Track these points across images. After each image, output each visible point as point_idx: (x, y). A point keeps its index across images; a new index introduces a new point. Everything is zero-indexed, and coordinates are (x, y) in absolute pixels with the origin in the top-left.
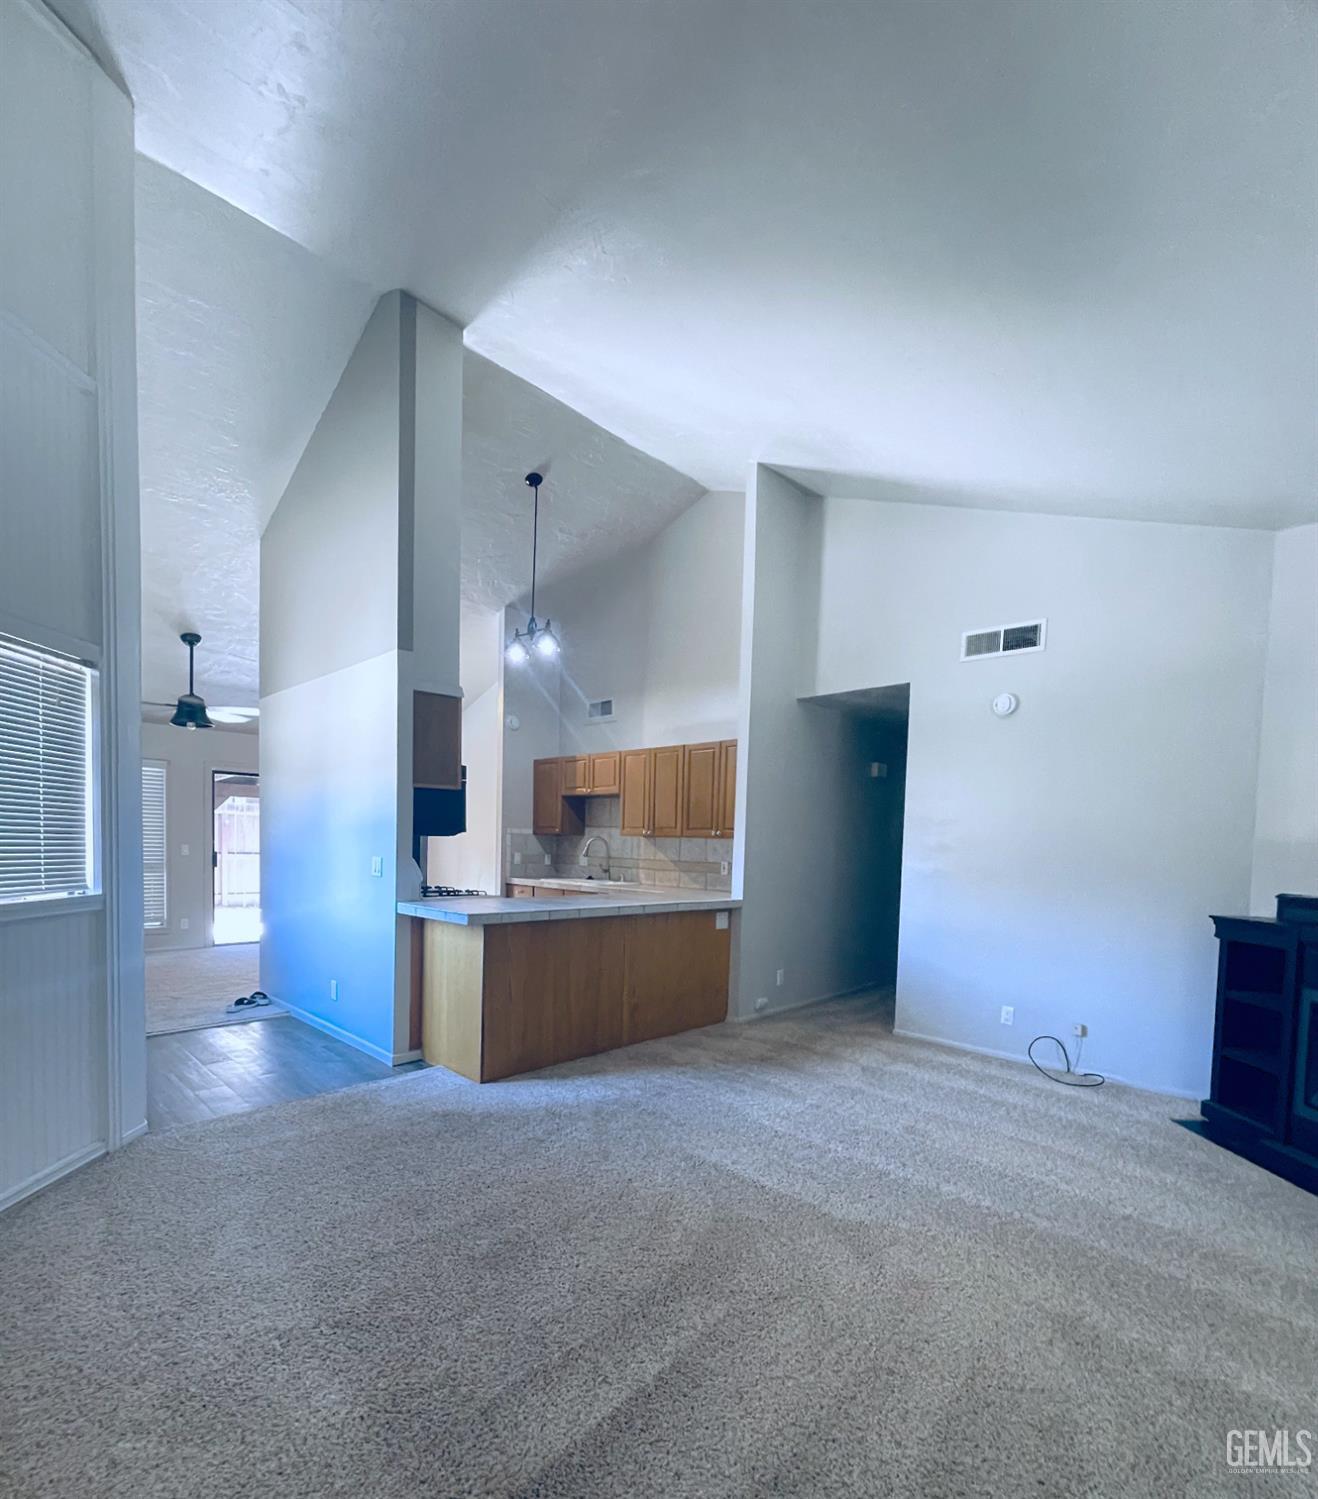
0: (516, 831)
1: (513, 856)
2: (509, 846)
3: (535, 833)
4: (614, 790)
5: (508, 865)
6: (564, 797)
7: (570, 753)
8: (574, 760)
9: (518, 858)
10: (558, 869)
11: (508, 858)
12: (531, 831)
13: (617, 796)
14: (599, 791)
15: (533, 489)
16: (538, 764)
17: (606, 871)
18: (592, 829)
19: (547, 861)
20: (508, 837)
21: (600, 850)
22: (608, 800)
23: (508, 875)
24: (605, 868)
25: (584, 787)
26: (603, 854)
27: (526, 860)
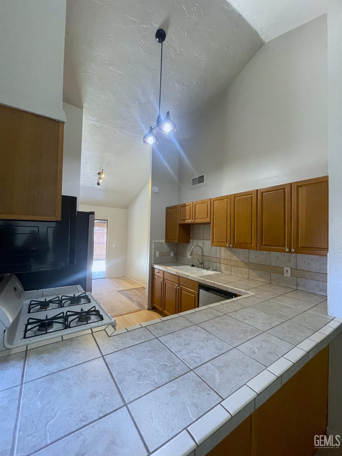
0: (157, 241)
1: (155, 253)
2: (154, 248)
3: (166, 242)
4: (208, 220)
5: (153, 257)
6: (180, 225)
7: (182, 203)
8: (184, 206)
9: (157, 254)
10: (177, 260)
11: (153, 255)
12: (164, 241)
13: (209, 223)
14: (197, 221)
15: (161, 44)
16: (167, 209)
17: (202, 263)
18: (194, 240)
19: (172, 255)
20: (153, 244)
21: (198, 251)
22: (202, 225)
23: (153, 262)
24: (201, 262)
25: (190, 219)
26: (200, 253)
27: (161, 255)
